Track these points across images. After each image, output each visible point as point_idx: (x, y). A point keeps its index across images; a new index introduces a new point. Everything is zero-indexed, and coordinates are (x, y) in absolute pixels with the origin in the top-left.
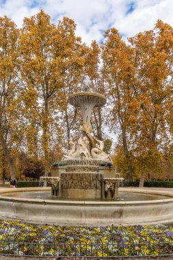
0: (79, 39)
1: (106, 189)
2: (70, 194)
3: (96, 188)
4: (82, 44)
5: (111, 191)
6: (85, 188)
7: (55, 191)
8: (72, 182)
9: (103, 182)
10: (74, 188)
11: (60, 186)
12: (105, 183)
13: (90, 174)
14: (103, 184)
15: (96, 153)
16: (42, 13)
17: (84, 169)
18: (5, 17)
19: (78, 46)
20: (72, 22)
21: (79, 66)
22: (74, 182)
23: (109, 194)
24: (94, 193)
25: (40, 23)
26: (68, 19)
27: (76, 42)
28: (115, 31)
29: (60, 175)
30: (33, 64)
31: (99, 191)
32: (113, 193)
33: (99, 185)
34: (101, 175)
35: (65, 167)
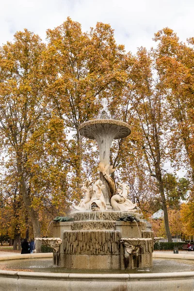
0: (121, 48)
1: (127, 255)
2: (74, 262)
3: (112, 253)
4: (126, 53)
5: (134, 257)
6: (96, 253)
7: (57, 259)
8: (78, 245)
9: (121, 245)
10: (80, 253)
11: (62, 251)
12: (124, 246)
13: (102, 233)
14: (122, 247)
15: (118, 201)
16: (69, 21)
17: (94, 225)
18: (26, 30)
19: (121, 56)
20: (107, 27)
21: (119, 82)
22: (81, 245)
23: (132, 263)
24: (109, 261)
25: (68, 34)
26: (101, 24)
27: (119, 52)
28: (168, 32)
29: (62, 234)
30: (56, 85)
31: (116, 258)
32: (137, 260)
33: (115, 248)
34: (118, 235)
35: (70, 223)
